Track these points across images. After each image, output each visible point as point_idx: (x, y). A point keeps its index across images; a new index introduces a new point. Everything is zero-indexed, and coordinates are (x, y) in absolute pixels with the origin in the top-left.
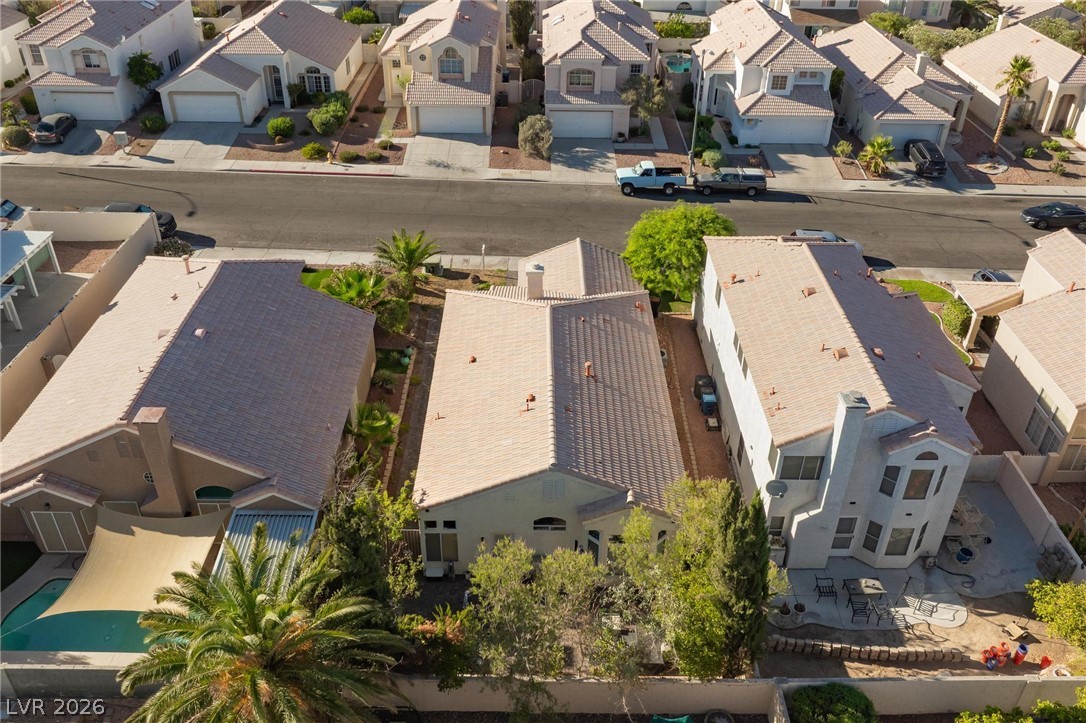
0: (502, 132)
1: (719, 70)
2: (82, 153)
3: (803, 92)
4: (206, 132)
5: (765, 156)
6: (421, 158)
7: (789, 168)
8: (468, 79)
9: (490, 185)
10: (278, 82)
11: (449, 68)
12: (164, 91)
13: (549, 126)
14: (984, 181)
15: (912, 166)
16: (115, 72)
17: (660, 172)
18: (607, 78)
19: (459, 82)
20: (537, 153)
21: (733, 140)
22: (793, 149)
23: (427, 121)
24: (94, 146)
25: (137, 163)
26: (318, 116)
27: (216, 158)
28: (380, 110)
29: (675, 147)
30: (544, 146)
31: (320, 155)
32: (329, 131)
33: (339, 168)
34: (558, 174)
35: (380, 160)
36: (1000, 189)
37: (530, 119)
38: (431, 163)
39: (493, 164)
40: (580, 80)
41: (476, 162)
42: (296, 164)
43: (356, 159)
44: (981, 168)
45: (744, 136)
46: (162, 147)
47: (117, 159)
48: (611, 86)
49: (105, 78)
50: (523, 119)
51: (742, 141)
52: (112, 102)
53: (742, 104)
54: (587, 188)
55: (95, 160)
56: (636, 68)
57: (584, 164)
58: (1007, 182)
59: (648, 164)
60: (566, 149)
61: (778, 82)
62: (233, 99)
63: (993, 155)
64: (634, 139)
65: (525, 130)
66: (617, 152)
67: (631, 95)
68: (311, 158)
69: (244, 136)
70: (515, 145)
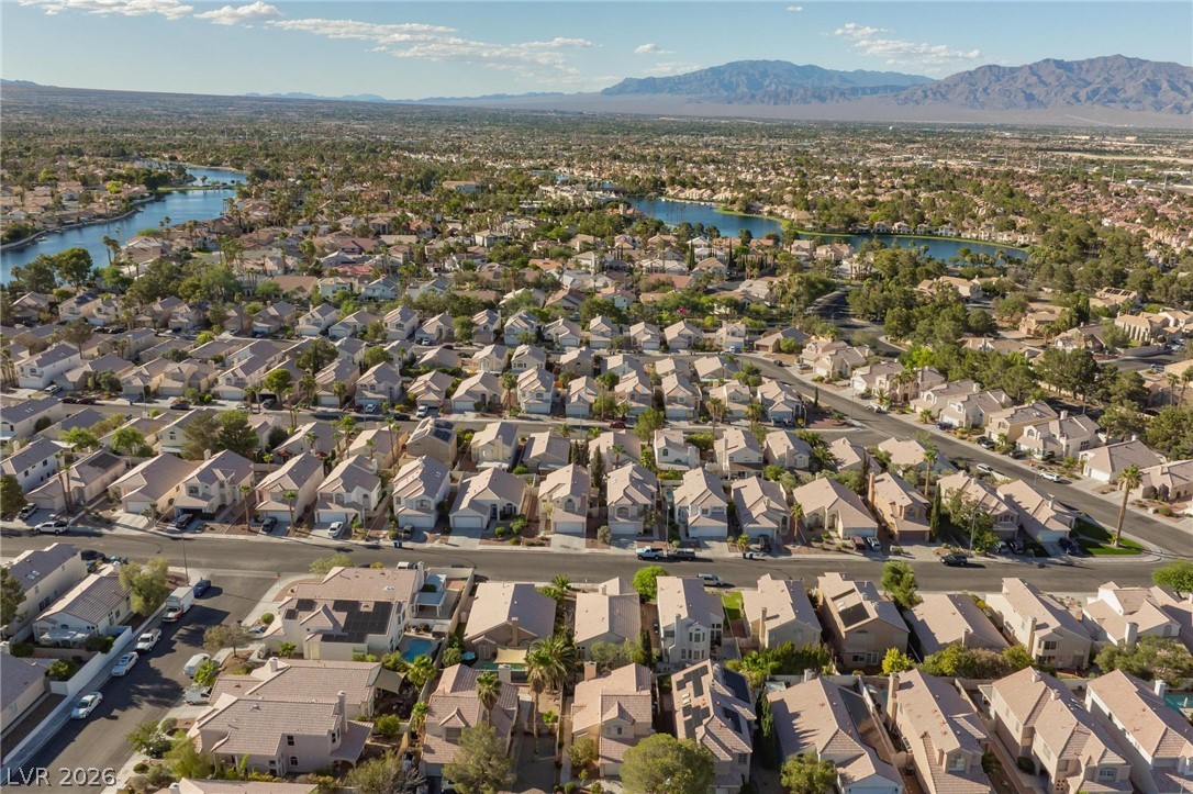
0: (590, 532)
1: (681, 505)
2: (420, 542)
3: (715, 515)
4: (469, 532)
5: (698, 543)
6: (558, 543)
7: (707, 547)
8: (576, 510)
9: (586, 556)
10: (495, 510)
11: (568, 505)
12: (451, 516)
13: (609, 531)
14: (788, 552)
15: (759, 546)
16: (433, 508)
17: (653, 550)
18: (633, 511)
19: (573, 512)
20: (605, 542)
21: (687, 535)
22: (712, 539)
23: (558, 529)
24: (424, 540)
25: (444, 546)
26: (516, 525)
27: (475, 545)
28: (538, 521)
29: (662, 539)
30: (608, 539)
31: (518, 543)
32: (519, 532)
33: (526, 549)
34: (613, 551)
35: (542, 545)
36: (794, 556)
37: (602, 528)
38: (562, 546)
39: (587, 546)
40: (622, 511)
41: (580, 545)
42: (507, 547)
43: (532, 545)
44: (789, 547)
45: (691, 533)
46: (453, 539)
47: (436, 545)
48: (635, 513)
49: (427, 511)
50: (599, 527)
51: (691, 536)
52: (429, 520)
53: (690, 520)
54: (625, 556)
55: (427, 545)
56: (646, 506)
57: (623, 546)
58: (798, 553)
59: (648, 548)
60: (617, 540)
61: (704, 512)
62: (479, 519)
63: (795, 542)
64: (646, 535)
65: (600, 532)
66: (638, 541)
67: (643, 519)
68: (514, 544)
69: (485, 534)
70: (596, 538)
